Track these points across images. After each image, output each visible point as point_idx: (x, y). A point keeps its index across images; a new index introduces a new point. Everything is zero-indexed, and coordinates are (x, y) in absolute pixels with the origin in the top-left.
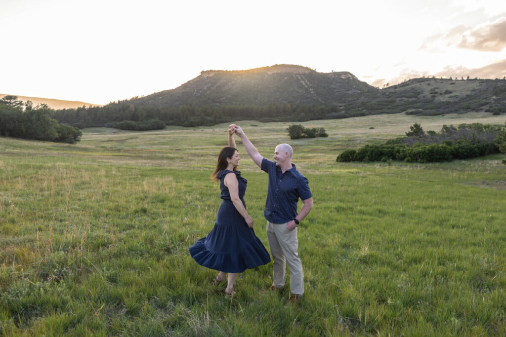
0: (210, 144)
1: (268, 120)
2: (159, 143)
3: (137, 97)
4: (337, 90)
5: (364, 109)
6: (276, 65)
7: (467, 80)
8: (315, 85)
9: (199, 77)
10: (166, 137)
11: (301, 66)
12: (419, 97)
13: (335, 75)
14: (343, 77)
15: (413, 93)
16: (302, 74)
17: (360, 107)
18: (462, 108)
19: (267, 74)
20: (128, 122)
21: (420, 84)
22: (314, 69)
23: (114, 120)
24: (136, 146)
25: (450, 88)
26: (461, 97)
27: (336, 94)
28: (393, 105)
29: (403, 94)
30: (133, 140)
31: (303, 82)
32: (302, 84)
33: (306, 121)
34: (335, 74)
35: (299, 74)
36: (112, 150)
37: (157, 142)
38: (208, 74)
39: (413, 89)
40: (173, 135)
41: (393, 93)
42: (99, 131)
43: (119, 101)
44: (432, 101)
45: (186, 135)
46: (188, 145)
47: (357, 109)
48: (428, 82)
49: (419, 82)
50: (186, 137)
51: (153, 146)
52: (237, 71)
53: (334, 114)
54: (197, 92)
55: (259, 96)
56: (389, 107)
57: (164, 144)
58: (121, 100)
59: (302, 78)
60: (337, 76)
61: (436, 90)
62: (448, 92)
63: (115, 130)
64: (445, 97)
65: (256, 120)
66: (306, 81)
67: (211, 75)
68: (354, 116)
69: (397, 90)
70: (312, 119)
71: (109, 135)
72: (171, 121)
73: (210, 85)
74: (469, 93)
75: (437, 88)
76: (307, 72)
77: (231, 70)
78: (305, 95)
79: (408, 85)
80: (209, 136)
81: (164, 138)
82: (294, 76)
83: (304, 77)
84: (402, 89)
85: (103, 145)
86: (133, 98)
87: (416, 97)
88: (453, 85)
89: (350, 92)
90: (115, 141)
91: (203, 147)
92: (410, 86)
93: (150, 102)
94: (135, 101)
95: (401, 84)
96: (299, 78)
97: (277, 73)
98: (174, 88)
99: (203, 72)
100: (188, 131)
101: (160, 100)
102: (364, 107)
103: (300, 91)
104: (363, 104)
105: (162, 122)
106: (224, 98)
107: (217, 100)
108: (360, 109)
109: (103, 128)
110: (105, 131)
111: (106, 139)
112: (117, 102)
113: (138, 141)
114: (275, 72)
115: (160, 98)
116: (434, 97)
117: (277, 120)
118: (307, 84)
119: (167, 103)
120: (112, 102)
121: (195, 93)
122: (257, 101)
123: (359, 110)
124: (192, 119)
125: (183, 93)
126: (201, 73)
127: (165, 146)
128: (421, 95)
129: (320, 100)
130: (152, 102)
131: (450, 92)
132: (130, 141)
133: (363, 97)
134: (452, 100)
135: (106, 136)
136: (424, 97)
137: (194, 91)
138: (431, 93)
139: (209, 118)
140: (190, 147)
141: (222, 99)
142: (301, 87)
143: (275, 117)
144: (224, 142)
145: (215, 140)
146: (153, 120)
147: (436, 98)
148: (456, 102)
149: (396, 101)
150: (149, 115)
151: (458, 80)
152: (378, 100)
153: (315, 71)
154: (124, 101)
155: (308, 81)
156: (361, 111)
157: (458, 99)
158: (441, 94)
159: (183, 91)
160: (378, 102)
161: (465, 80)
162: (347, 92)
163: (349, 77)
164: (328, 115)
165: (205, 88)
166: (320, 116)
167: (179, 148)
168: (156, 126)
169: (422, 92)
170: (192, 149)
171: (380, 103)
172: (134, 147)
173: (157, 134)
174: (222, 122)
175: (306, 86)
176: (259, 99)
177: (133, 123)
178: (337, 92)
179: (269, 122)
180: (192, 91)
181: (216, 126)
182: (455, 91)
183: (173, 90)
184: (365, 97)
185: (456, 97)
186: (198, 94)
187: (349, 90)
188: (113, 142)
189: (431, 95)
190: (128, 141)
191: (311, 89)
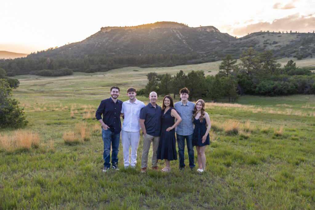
0: (98, 86)
1: (146, 66)
2: (67, 86)
3: (52, 48)
4: (203, 41)
5: (216, 56)
6: (158, 22)
7: (290, 33)
8: (187, 37)
9: (99, 32)
10: (71, 82)
11: (177, 23)
12: (255, 46)
13: (202, 29)
14: (208, 30)
15: (252, 43)
16: (178, 29)
17: (214, 55)
18: (279, 55)
19: (151, 29)
20: (46, 70)
21: (258, 37)
22: (186, 25)
23: (36, 69)
24: (52, 88)
25: (277, 39)
26: (283, 46)
27: (203, 43)
28: (236, 53)
29: (245, 45)
30: (50, 85)
31: (178, 35)
32: (177, 36)
33: (173, 66)
34: (202, 27)
35: (175, 29)
36: (38, 92)
37: (65, 85)
38: (107, 29)
39: (252, 40)
40: (76, 80)
41: (238, 44)
42: (26, 78)
43: (38, 52)
44: (263, 49)
45: (85, 80)
46: (84, 87)
47: (211, 56)
48: (263, 35)
49: (257, 35)
50: (85, 81)
51: (63, 88)
52: (128, 27)
53: (194, 61)
54: (98, 44)
55: (145, 46)
56: (234, 54)
57: (69, 86)
58: (39, 51)
59: (177, 32)
60: (203, 30)
61: (268, 41)
62: (275, 43)
63: (37, 77)
64: (273, 47)
65: (138, 66)
66: (180, 34)
67: (109, 30)
68: (207, 62)
69: (242, 41)
70: (177, 65)
71: (34, 81)
72: (77, 69)
73: (108, 38)
74: (288, 43)
75: (269, 40)
76: (181, 27)
77: (124, 27)
78: (179, 45)
79: (249, 37)
80: (100, 80)
81: (70, 82)
82: (171, 31)
83: (178, 31)
84: (245, 40)
85: (32, 88)
86: (49, 49)
87: (254, 47)
88: (280, 37)
89: (213, 42)
90: (39, 85)
91: (93, 88)
92: (251, 39)
93: (62, 52)
94: (51, 51)
95: (246, 36)
96: (175, 32)
97: (158, 29)
98: (80, 41)
99: (102, 28)
100: (87, 77)
101: (70, 51)
102: (216, 55)
103: (175, 42)
104: (216, 52)
105: (70, 70)
106: (118, 49)
107: (113, 50)
108: (214, 56)
109: (29, 75)
110: (30, 78)
111: (33, 84)
112: (36, 52)
113: (54, 85)
114: (157, 27)
115: (70, 49)
116: (266, 46)
117: (153, 66)
118: (180, 37)
119: (75, 53)
120: (33, 53)
121: (96, 45)
122: (143, 50)
123: (212, 57)
124: (92, 67)
125: (87, 45)
126: (101, 29)
127: (70, 88)
128: (257, 45)
129: (190, 48)
130: (64, 52)
131: (277, 43)
132: (48, 85)
133: (218, 47)
134: (276, 49)
135: (32, 81)
136: (259, 46)
137: (96, 44)
138: (264, 44)
139: (104, 66)
140: (85, 89)
141: (116, 50)
142: (176, 39)
143: (151, 64)
144: (108, 84)
145: (103, 83)
146: (63, 69)
147: (267, 48)
148: (279, 50)
149: (240, 50)
150: (61, 65)
151: (284, 34)
152: (228, 49)
153: (187, 26)
154: (41, 51)
155: (181, 34)
156: (214, 57)
157: (281, 48)
158: (270, 44)
159: (88, 43)
160: (227, 51)
161: (289, 34)
162: (210, 42)
163: (213, 31)
164: (189, 61)
165: (104, 41)
166: (183, 62)
167: (78, 89)
168: (66, 73)
169: (258, 43)
170: (85, 90)
171: (228, 51)
172: (51, 89)
173: (66, 80)
174: (113, 68)
175: (180, 38)
176: (145, 48)
177: (49, 71)
178: (203, 42)
179: (147, 67)
180: (95, 43)
181: (109, 72)
182: (280, 42)
183: (79, 42)
184: (219, 47)
185: (280, 46)
186: (99, 46)
187: (212, 40)
188: (37, 86)
189: (264, 45)
190: (47, 85)
191: (184, 40)
